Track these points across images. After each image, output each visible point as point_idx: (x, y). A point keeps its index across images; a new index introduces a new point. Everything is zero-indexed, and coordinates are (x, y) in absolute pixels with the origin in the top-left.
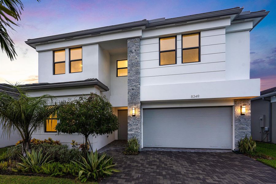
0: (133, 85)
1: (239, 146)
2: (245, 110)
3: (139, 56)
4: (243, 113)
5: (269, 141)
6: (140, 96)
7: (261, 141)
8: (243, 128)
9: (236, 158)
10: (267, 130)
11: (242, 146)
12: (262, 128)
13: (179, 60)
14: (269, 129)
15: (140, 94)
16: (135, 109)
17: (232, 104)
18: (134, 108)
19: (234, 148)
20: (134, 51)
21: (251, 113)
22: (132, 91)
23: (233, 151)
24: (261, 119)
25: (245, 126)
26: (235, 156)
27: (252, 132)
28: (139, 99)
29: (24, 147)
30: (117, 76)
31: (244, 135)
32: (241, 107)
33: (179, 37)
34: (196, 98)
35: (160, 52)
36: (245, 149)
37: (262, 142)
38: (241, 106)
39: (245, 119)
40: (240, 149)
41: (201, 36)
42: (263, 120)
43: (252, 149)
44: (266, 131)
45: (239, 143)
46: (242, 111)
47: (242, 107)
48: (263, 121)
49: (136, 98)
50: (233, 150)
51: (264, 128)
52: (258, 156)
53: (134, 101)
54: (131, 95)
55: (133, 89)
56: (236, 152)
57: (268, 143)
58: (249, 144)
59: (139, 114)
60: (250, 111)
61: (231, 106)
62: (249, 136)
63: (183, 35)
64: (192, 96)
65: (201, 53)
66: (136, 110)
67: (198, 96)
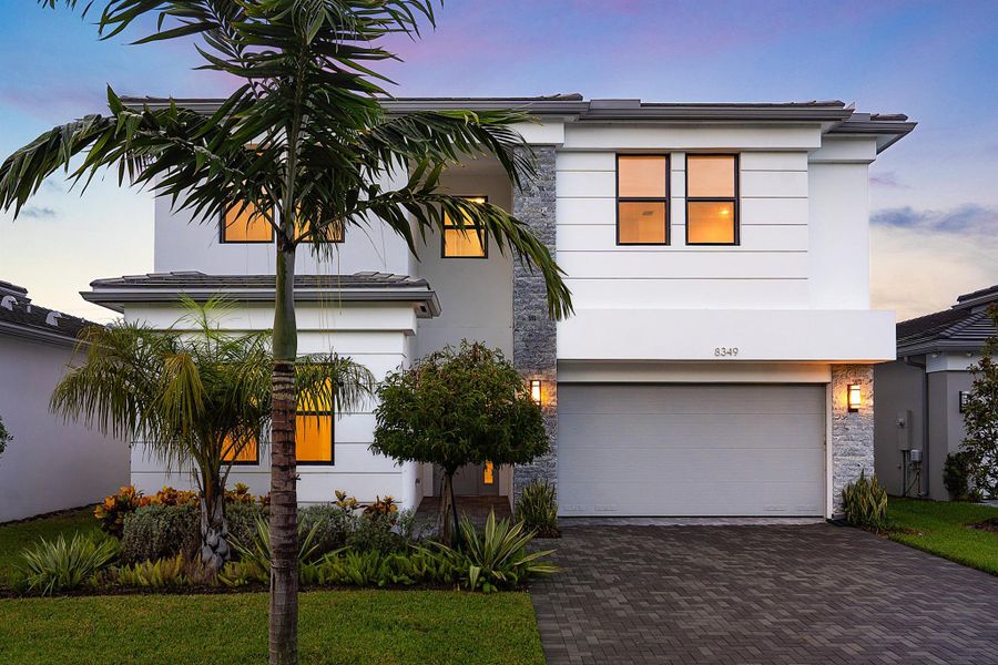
0: (533, 303)
1: (845, 505)
2: (860, 397)
3: (552, 209)
4: (853, 407)
5: (922, 493)
6: (555, 341)
7: (901, 493)
8: (853, 453)
9: (838, 536)
10: (917, 459)
11: (852, 504)
12: (904, 452)
13: (678, 232)
14: (921, 454)
15: (555, 335)
16: (540, 386)
17: (825, 378)
18: (538, 383)
19: (830, 512)
20: (535, 189)
21: (875, 407)
22: (530, 325)
23: (828, 520)
24: (901, 425)
25: (860, 446)
26: (834, 531)
27: (877, 465)
28: (554, 351)
29: (209, 513)
30: (443, 256)
31: (856, 473)
32: (849, 390)
33: (678, 162)
34: (728, 357)
35: (619, 200)
36: (860, 513)
37: (905, 497)
38: (849, 386)
39: (859, 424)
40: (846, 514)
41: (743, 165)
42: (906, 425)
43: (877, 512)
44: (915, 463)
45: (844, 494)
46: (852, 402)
47: (853, 387)
48: (906, 430)
49: (542, 349)
50: (829, 517)
51: (909, 451)
52: (893, 529)
53: (537, 360)
54: (526, 337)
55: (532, 318)
56: (835, 522)
57: (920, 498)
58: (871, 497)
59: (553, 403)
60: (872, 403)
61: (823, 385)
62: (870, 473)
63: (690, 154)
64: (717, 350)
65: (743, 220)
66: (544, 389)
67: (736, 351)
